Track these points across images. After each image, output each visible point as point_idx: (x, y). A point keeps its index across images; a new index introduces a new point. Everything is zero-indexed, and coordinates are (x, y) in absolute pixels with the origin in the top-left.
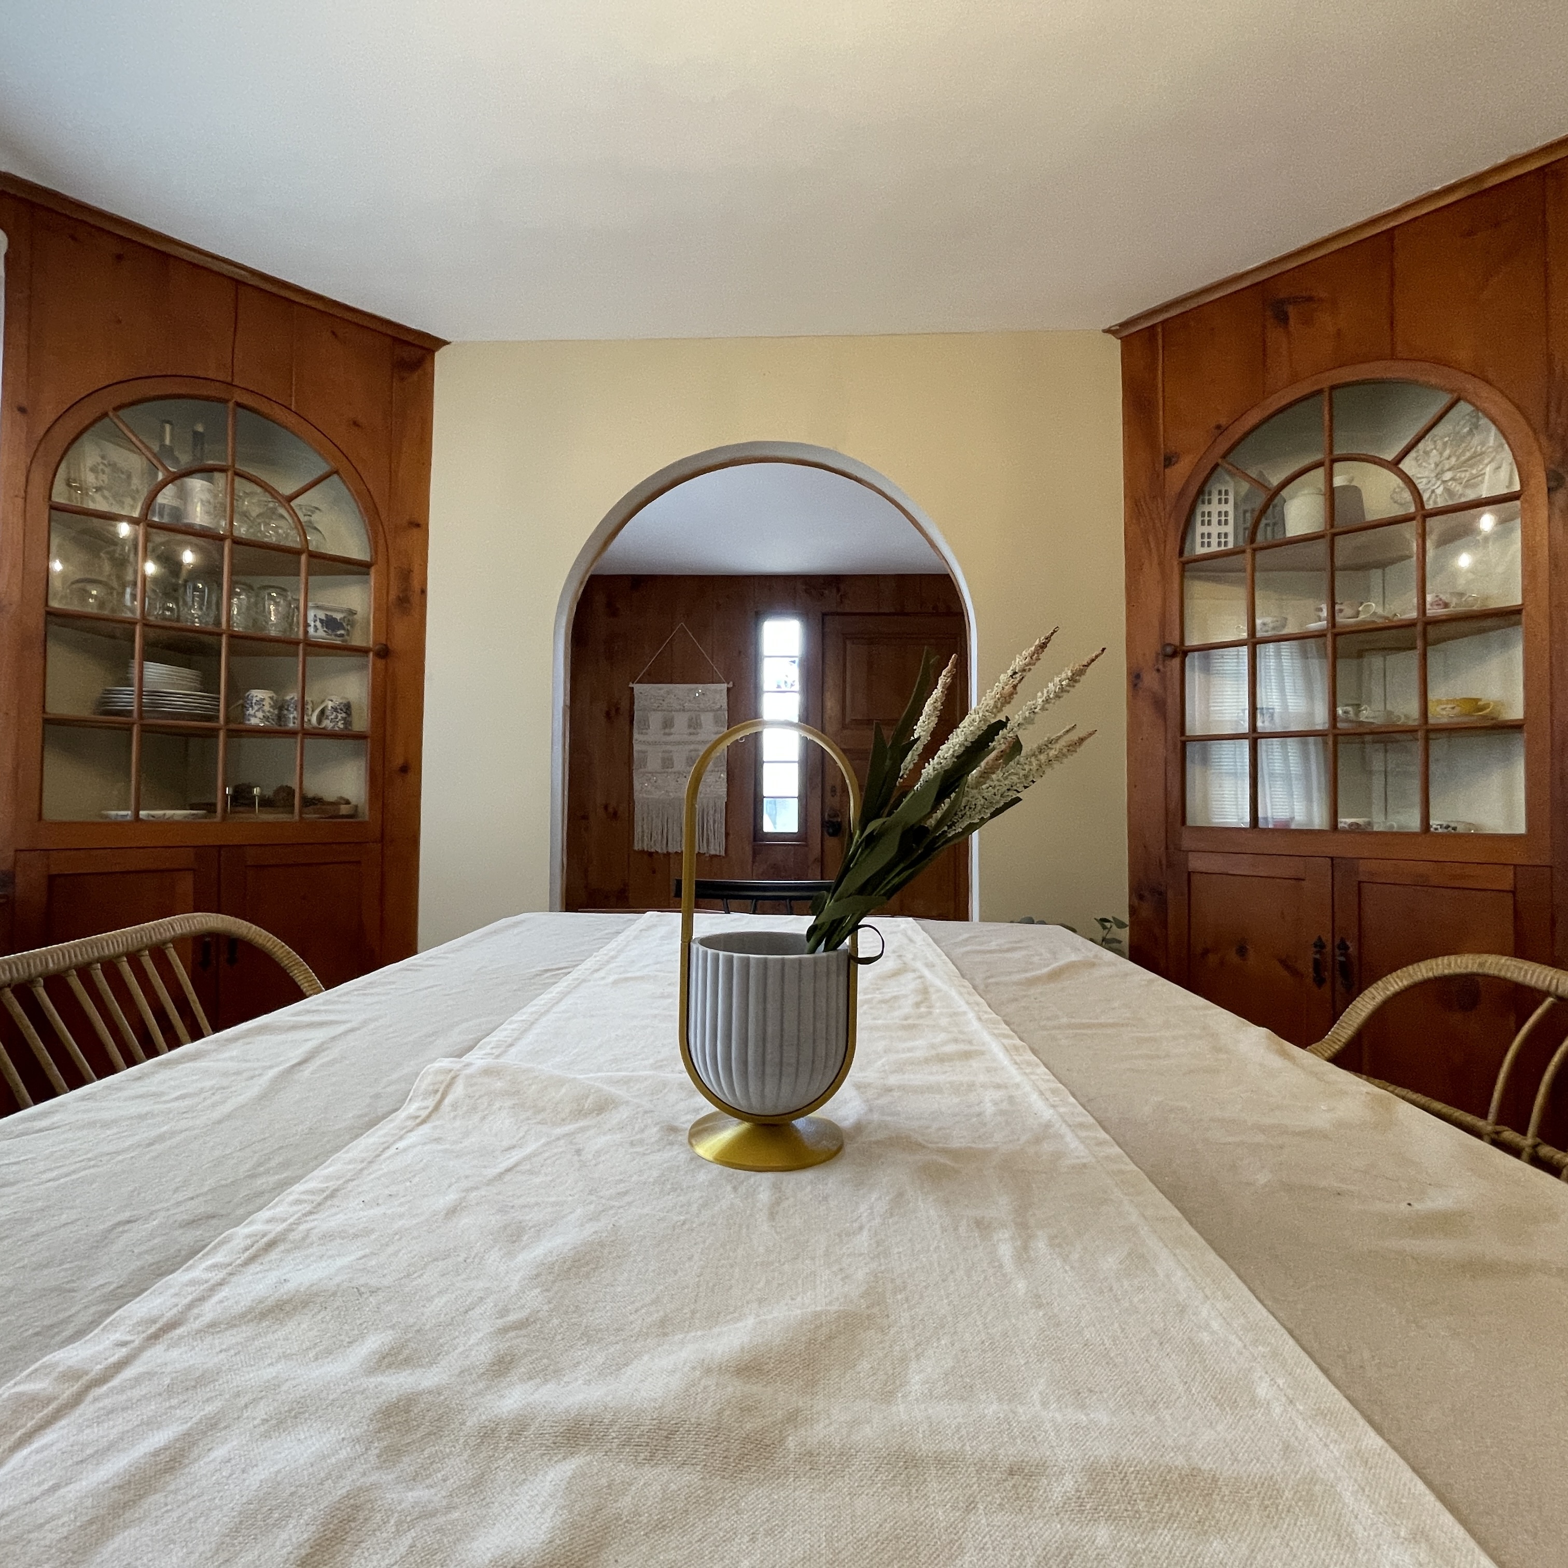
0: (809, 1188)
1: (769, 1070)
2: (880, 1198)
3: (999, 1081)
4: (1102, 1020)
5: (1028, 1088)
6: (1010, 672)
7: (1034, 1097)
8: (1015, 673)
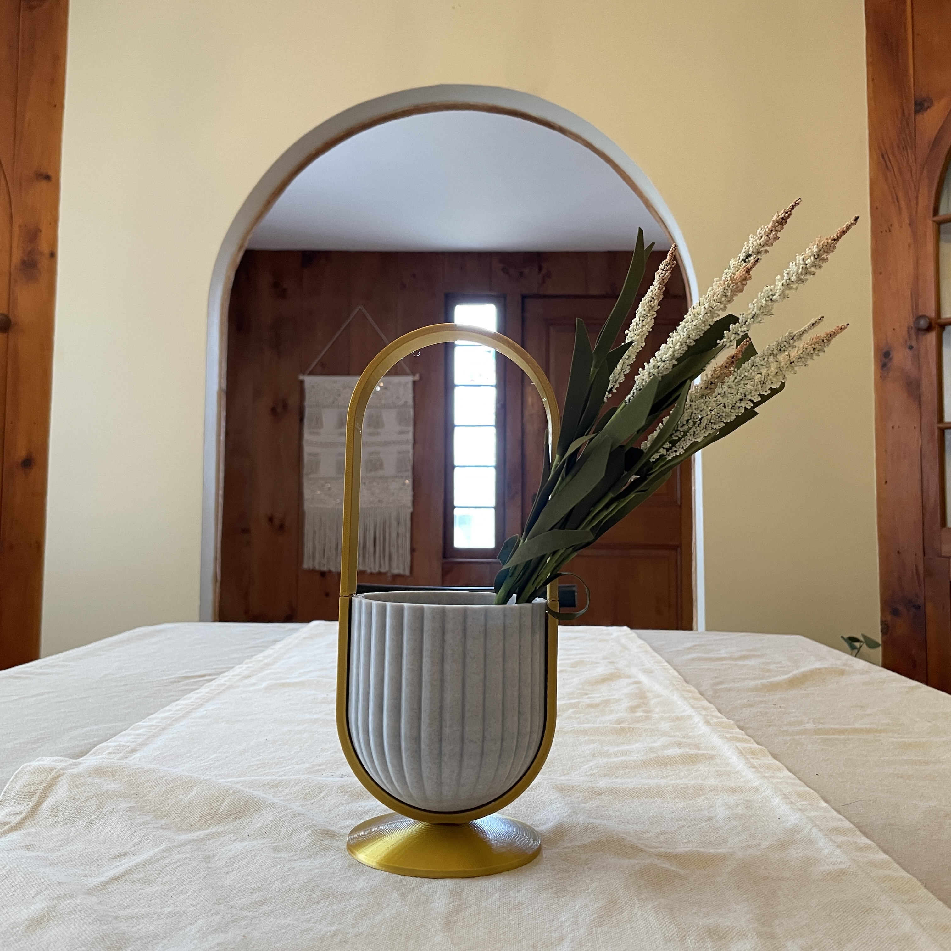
0: (497, 895)
1: (447, 748)
2: (586, 906)
3: (733, 785)
4: (857, 726)
5: (769, 792)
6: (742, 256)
7: (777, 801)
8: (749, 256)
